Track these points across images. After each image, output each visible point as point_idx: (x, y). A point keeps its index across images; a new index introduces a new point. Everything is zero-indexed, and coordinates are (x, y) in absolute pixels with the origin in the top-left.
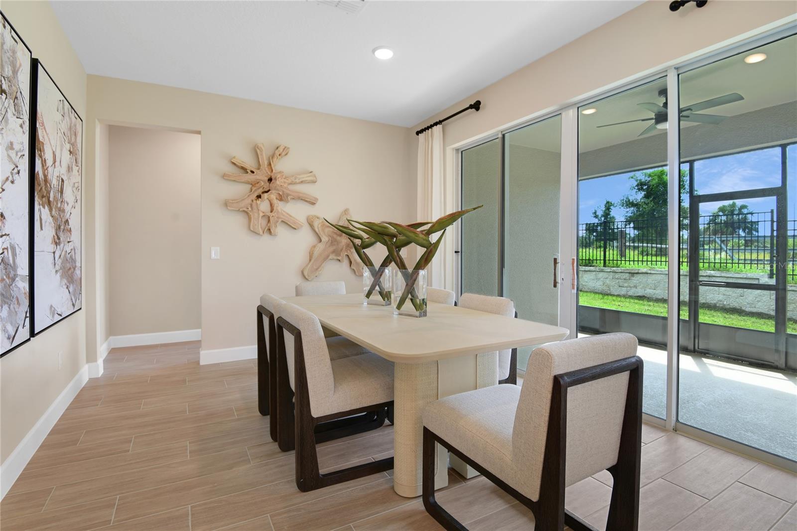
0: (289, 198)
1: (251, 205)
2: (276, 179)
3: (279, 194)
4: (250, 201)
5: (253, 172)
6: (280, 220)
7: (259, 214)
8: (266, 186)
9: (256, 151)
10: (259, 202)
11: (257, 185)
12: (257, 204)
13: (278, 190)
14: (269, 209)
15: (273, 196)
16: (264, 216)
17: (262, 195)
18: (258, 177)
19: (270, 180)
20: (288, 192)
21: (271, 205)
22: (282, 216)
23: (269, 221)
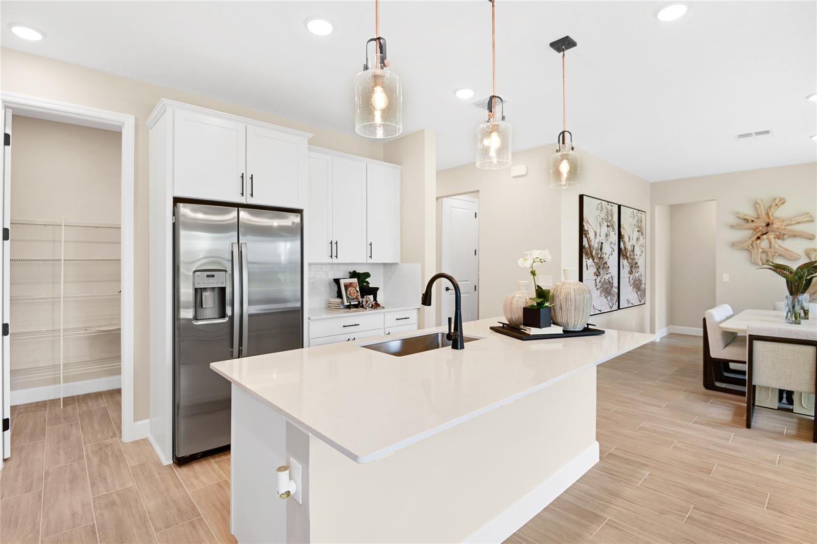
0: (785, 237)
1: (752, 245)
2: (773, 224)
3: (776, 234)
4: (750, 242)
5: (753, 221)
6: (777, 254)
7: (758, 251)
8: (764, 230)
9: (756, 204)
10: (758, 242)
11: (758, 230)
12: (757, 244)
13: (775, 232)
14: (768, 245)
15: (771, 236)
16: (763, 252)
17: (762, 237)
18: (757, 224)
19: (768, 225)
20: (785, 232)
21: (770, 243)
22: (778, 251)
23: (768, 255)
